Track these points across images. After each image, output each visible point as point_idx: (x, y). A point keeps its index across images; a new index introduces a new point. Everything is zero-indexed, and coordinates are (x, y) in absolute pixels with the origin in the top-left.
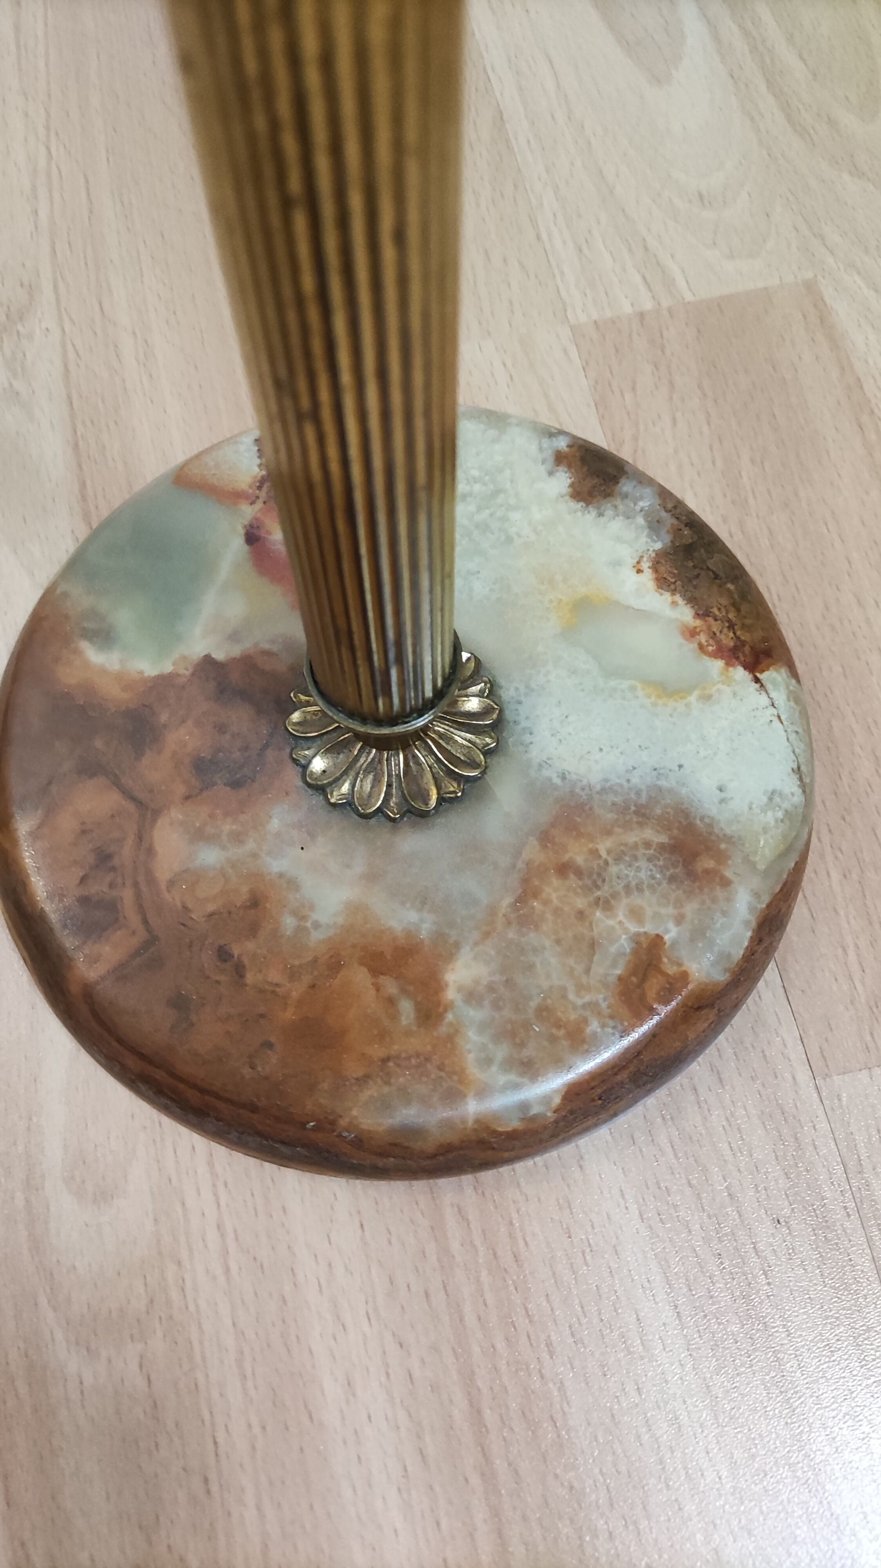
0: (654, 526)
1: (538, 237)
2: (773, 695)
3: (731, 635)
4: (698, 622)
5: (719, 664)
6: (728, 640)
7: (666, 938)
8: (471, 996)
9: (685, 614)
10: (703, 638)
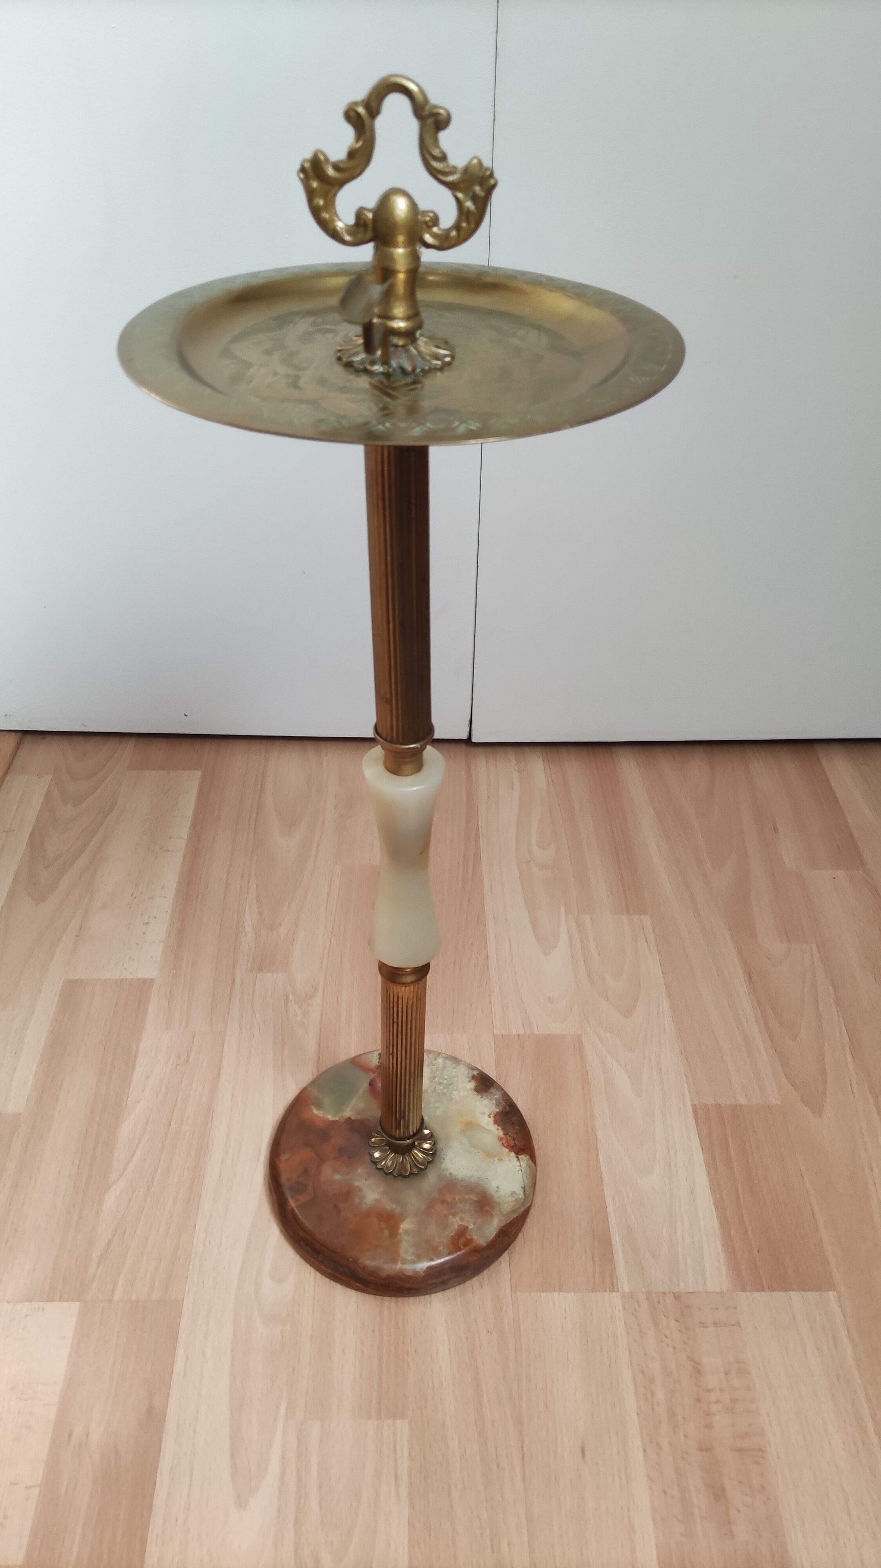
0: (498, 1104)
1: (490, 1003)
2: (522, 1163)
3: (513, 1142)
4: (504, 1136)
5: (507, 1150)
6: (512, 1143)
7: (470, 1227)
8: (407, 1233)
9: (501, 1133)
10: (504, 1141)
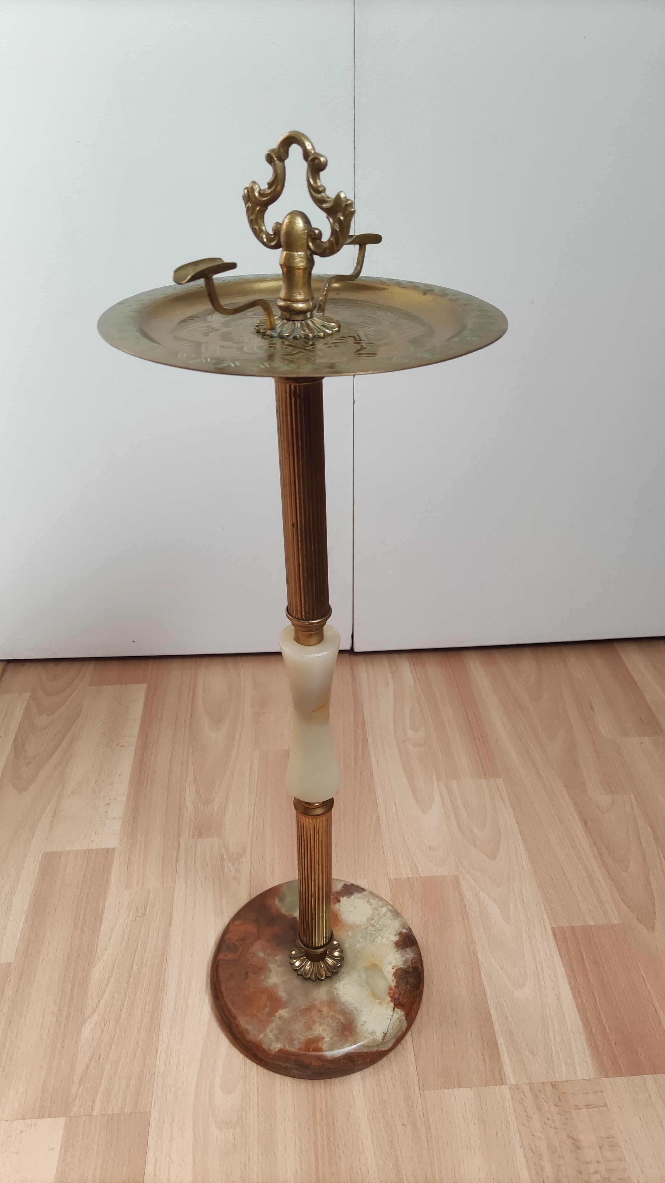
0: (405, 962)
2: (394, 1014)
3: (398, 996)
4: (394, 988)
5: (390, 999)
6: (396, 996)
7: (325, 1039)
8: (280, 1018)
9: (393, 984)
10: (392, 992)
